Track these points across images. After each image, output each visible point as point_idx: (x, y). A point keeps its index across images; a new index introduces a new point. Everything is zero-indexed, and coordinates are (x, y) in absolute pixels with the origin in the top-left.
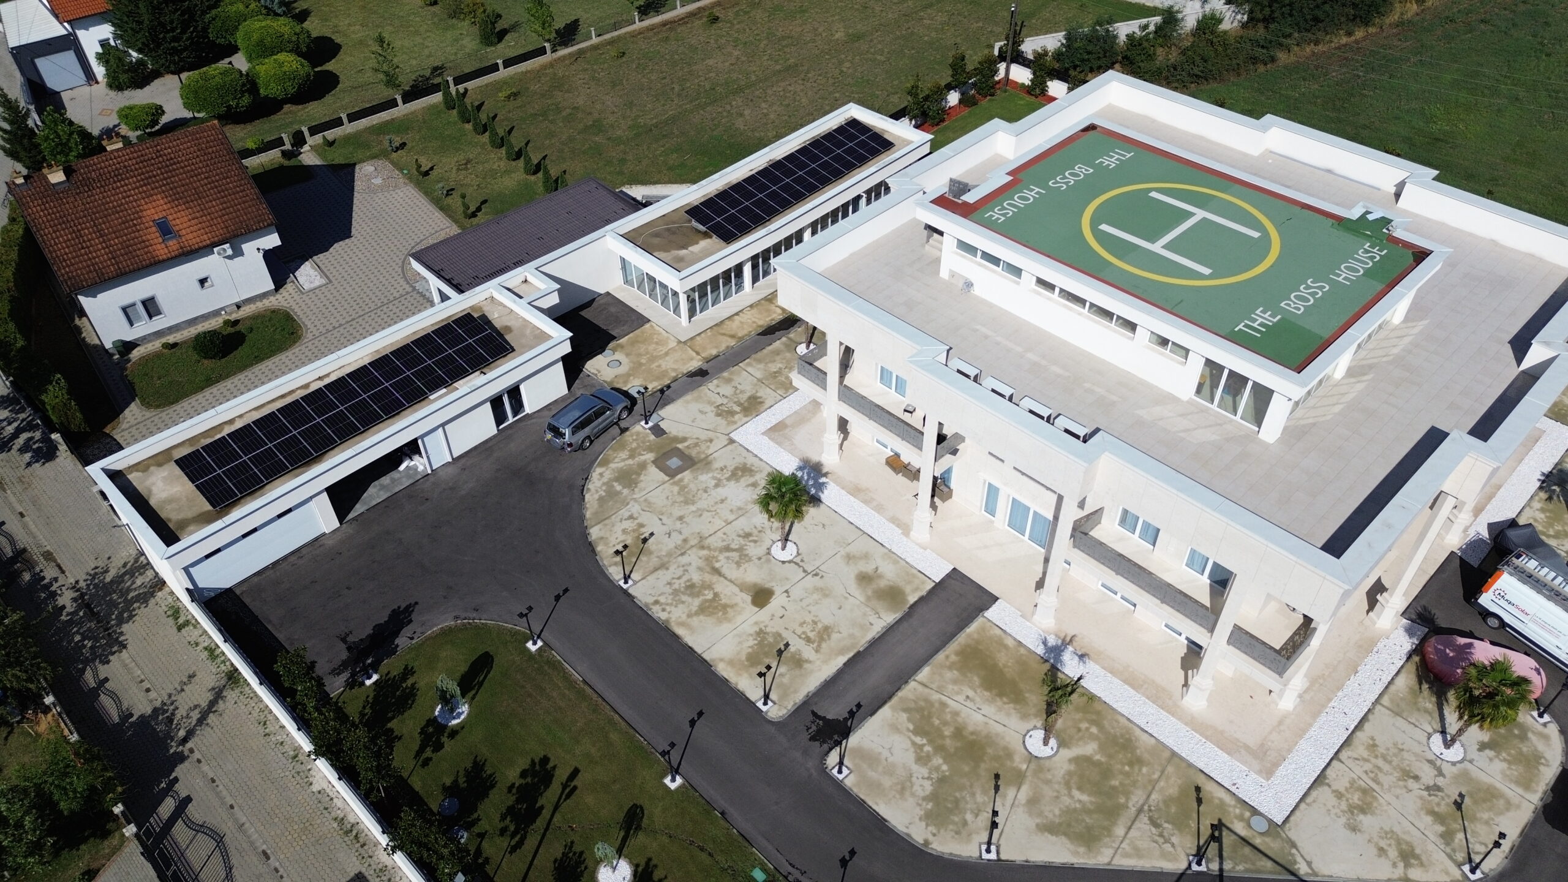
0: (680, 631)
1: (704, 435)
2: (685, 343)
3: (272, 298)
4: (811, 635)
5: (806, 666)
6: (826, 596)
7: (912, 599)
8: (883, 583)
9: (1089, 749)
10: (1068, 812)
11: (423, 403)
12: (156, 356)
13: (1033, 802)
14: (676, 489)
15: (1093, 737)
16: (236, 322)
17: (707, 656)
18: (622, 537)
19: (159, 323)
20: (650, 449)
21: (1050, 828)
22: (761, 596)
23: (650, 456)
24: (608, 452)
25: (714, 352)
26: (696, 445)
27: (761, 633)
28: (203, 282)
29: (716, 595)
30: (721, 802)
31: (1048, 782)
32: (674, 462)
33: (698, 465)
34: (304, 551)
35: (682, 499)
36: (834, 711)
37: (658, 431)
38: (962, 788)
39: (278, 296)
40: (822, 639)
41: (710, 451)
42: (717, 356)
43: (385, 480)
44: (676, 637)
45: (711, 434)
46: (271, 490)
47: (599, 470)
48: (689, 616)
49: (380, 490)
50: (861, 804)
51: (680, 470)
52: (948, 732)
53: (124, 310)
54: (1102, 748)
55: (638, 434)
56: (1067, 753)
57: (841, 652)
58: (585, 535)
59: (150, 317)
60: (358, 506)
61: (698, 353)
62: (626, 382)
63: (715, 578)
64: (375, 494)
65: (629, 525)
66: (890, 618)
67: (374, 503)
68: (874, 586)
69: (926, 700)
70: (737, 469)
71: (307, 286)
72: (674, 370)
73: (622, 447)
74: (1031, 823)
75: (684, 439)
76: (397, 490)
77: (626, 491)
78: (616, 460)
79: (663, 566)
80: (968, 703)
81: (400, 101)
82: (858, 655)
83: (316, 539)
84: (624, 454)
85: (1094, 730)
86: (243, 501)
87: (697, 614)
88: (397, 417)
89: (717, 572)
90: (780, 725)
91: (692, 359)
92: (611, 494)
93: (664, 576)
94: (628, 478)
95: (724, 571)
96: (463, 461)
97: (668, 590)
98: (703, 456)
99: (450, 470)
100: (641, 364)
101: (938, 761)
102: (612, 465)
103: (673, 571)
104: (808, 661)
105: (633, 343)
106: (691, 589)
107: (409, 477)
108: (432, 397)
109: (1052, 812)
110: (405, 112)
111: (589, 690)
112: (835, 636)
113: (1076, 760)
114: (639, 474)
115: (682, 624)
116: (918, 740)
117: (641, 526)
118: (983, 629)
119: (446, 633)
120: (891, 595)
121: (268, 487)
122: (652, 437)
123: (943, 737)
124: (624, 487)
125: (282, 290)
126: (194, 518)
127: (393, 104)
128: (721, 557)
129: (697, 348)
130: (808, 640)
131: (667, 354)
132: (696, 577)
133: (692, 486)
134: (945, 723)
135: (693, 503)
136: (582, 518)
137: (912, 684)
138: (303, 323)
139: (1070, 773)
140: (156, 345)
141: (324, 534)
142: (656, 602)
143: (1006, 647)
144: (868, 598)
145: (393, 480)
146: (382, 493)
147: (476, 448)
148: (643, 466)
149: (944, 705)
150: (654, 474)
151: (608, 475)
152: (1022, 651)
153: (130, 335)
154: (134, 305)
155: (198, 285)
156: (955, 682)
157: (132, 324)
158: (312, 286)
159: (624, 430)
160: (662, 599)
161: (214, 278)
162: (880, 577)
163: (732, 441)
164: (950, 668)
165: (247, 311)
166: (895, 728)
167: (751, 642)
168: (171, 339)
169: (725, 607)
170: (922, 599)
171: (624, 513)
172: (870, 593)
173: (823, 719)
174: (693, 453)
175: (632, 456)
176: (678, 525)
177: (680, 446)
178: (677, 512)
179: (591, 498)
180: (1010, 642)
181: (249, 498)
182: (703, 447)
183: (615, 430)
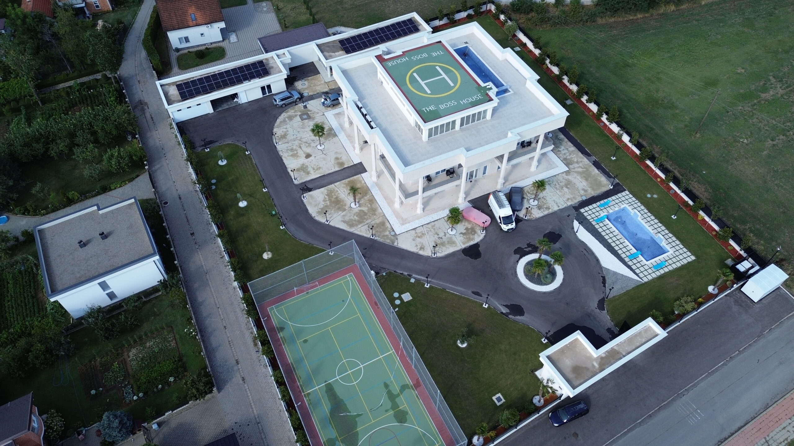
0: (283, 159)
2: (326, 83)
3: (221, 43)
4: (315, 168)
5: (310, 174)
6: (324, 160)
7: (345, 166)
8: (341, 161)
9: (365, 209)
10: (351, 220)
11: (241, 84)
12: (186, 54)
13: (344, 216)
15: (368, 207)
16: (209, 49)
17: (287, 166)
18: (281, 133)
19: (188, 45)
20: (300, 111)
21: (344, 222)
22: (308, 156)
24: (289, 110)
25: (333, 87)
27: (303, 164)
28: (202, 34)
29: (297, 153)
30: (274, 197)
31: (350, 213)
32: (305, 117)
33: (311, 119)
34: (204, 116)
35: (302, 127)
36: (310, 186)
37: (305, 107)
38: (329, 209)
39: (223, 43)
40: (317, 170)
41: (316, 116)
42: (334, 89)
43: (229, 103)
44: (282, 160)
47: (284, 114)
48: (288, 156)
49: (227, 105)
50: (305, 206)
51: (306, 119)
52: (334, 197)
53: (179, 39)
54: (368, 210)
55: (300, 106)
56: (359, 208)
57: (320, 174)
58: (272, 130)
59: (186, 42)
60: (220, 108)
61: (328, 87)
62: (304, 91)
63: (299, 149)
64: (225, 106)
65: (285, 130)
66: (337, 169)
67: (224, 108)
68: (338, 161)
69: (334, 189)
71: (232, 41)
72: (319, 90)
73: (293, 109)
74: (341, 219)
75: (311, 111)
76: (231, 106)
78: (290, 112)
79: (288, 143)
80: (344, 193)
82: (324, 175)
83: (207, 114)
84: (293, 111)
85: (369, 206)
87: (290, 156)
88: (233, 86)
89: (300, 147)
90: (296, 185)
91: (326, 88)
92: (284, 121)
93: (287, 145)
94: (291, 118)
95: (303, 148)
96: (252, 103)
97: (286, 148)
98: (313, 117)
99: (246, 104)
100: (311, 86)
101: (328, 202)
102: (288, 113)
103: (290, 144)
104: (311, 174)
105: (311, 79)
106: (292, 150)
107: (235, 103)
108: (244, 82)
109: (347, 218)
111: (255, 166)
112: (321, 170)
113: (360, 210)
115: (285, 157)
116: (326, 197)
117: (288, 131)
118: (358, 178)
119: (228, 144)
120: (342, 164)
121: (196, 97)
122: (303, 108)
123: (332, 198)
124: (288, 120)
125: (225, 41)
126: (176, 100)
128: (304, 144)
129: (329, 85)
130: (314, 169)
131: (319, 85)
132: (294, 147)
133: (306, 124)
134: (335, 195)
135: (304, 129)
136: (274, 125)
137: (333, 185)
138: (227, 52)
139: (357, 213)
140: (186, 51)
141: (210, 113)
142: (282, 151)
143: (361, 183)
144: (335, 163)
145: (231, 103)
147: (255, 100)
148: (296, 116)
149: (337, 191)
150: (298, 118)
151: (286, 116)
152: (365, 185)
153: (180, 46)
154: (182, 38)
155: (200, 35)
156: (343, 187)
157: (181, 43)
159: (296, 105)
160: (283, 150)
161: (205, 34)
162: (341, 159)
163: (324, 115)
164: (344, 184)
165: (214, 45)
166: (322, 193)
167: (300, 166)
168: (191, 50)
169: (298, 156)
170: (348, 167)
171: (285, 127)
172: (336, 162)
173: (307, 187)
174: (311, 115)
176: (297, 133)
177: (309, 113)
178: (299, 130)
179: (278, 121)
180: (363, 182)
181: (190, 98)
182: (315, 114)
183: (294, 104)
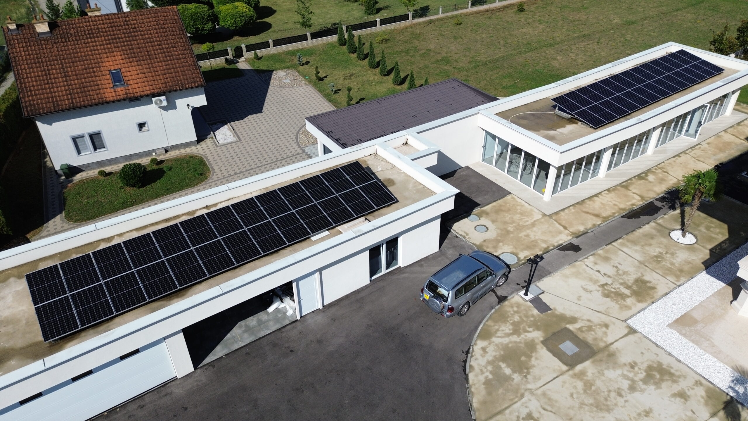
1: (596, 318)
2: (550, 216)
3: (193, 148)
11: (304, 244)
12: (93, 180)
14: (580, 385)
16: (162, 162)
19: (101, 155)
20: (536, 326)
23: (537, 335)
25: (582, 229)
26: (590, 329)
28: (141, 126)
32: (569, 348)
33: (600, 356)
34: (147, 399)
35: (591, 401)
37: (537, 302)
39: (198, 146)
41: (610, 339)
42: (585, 233)
43: (252, 321)
45: (604, 319)
46: (121, 325)
47: (480, 344)
49: (245, 331)
51: (578, 359)
53: (74, 140)
55: (518, 305)
59: (95, 149)
60: (218, 348)
61: (565, 228)
62: (495, 247)
64: (239, 336)
67: (236, 347)
70: (650, 368)
71: (221, 142)
72: (545, 241)
73: (503, 318)
75: (574, 320)
76: (262, 334)
77: (517, 377)
78: (499, 334)
81: (309, 37)
83: (165, 385)
84: (507, 328)
86: (83, 334)
88: (275, 255)
91: (560, 233)
92: (500, 378)
94: (517, 359)
96: (333, 310)
98: (602, 345)
99: (319, 318)
100: (508, 232)
102: (496, 340)
105: (498, 211)
107: (277, 320)
108: (313, 238)
110: (311, 45)
114: (530, 357)
121: (117, 320)
122: (535, 312)
124: (514, 372)
125: (202, 143)
126: (22, 349)
127: (304, 38)
129: (564, 223)
131: (533, 225)
133: (600, 384)
135: (608, 410)
138: (212, 168)
140: (93, 173)
141: (175, 379)
145: (260, 322)
146: (246, 335)
147: (347, 297)
148: (531, 346)
150: (548, 359)
151: (492, 353)
153: (76, 161)
154: (82, 136)
155: (137, 128)
157: (79, 152)
158: (226, 142)
159: (502, 299)
161: (150, 125)
163: (632, 331)
165: (172, 154)
171: (520, 408)
174: (589, 338)
175: (516, 331)
177: (571, 327)
179: (476, 380)
181: (91, 331)
182: (600, 332)
183: (492, 298)
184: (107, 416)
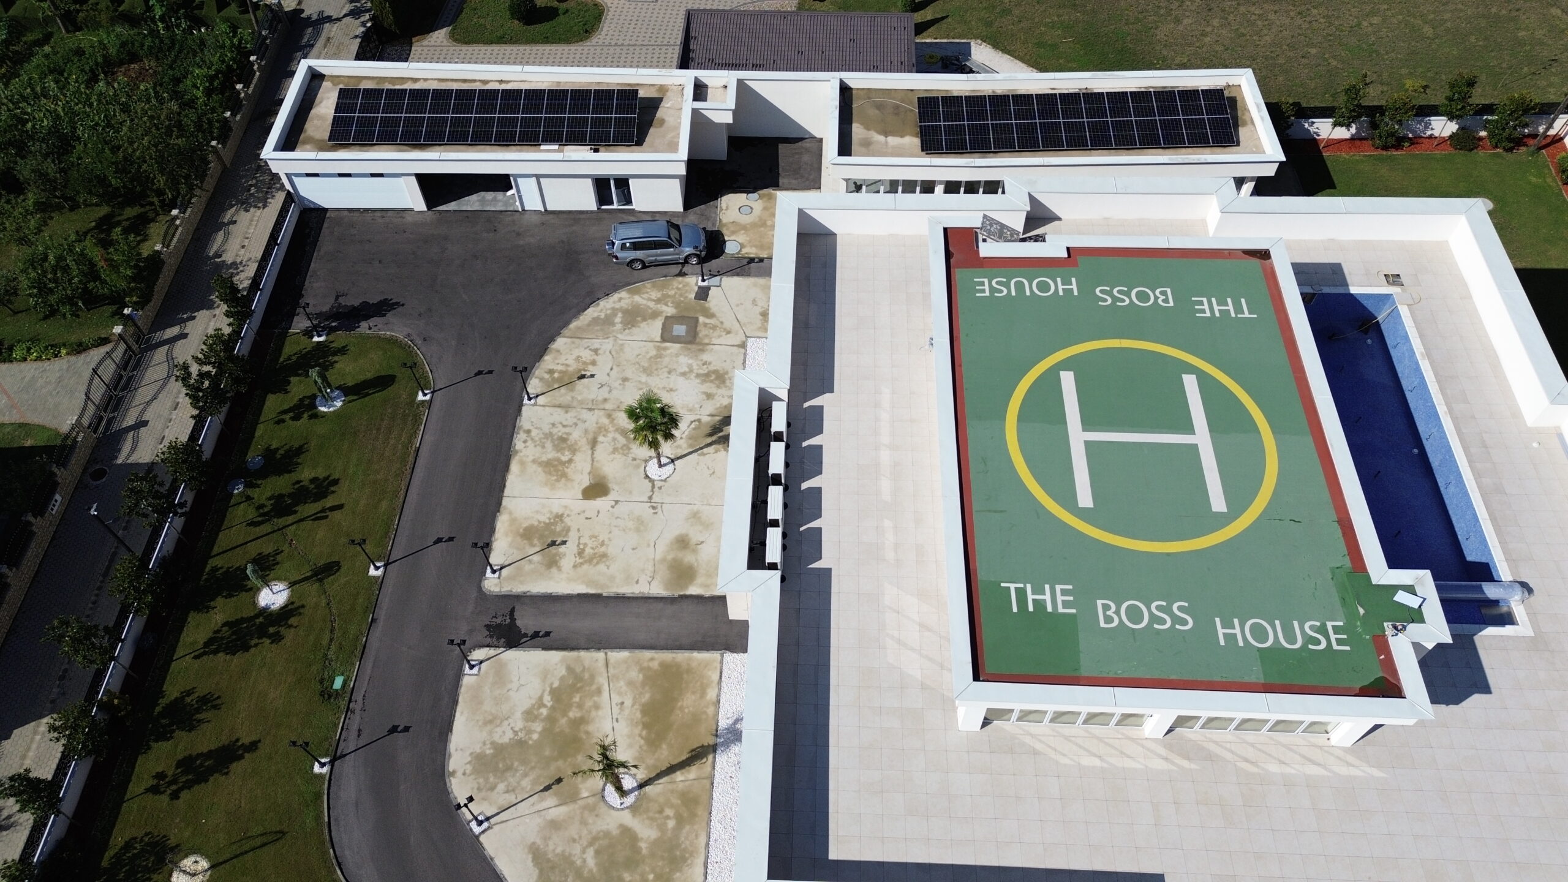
0: (514, 467)
1: (730, 324)
4: (588, 551)
5: (554, 570)
6: (638, 530)
7: (693, 590)
8: (688, 558)
9: (646, 833)
10: (567, 859)
11: (533, 148)
13: (555, 825)
15: (662, 828)
17: (505, 502)
18: (571, 361)
20: (677, 305)
21: (537, 855)
22: (597, 489)
23: (670, 310)
24: (648, 284)
26: (714, 328)
27: (559, 517)
29: (570, 461)
30: (382, 613)
31: (584, 823)
32: (680, 330)
33: (693, 347)
34: (390, 214)
35: (646, 365)
36: (526, 622)
37: (703, 294)
38: (524, 762)
40: (590, 561)
41: (714, 341)
43: (489, 195)
44: (506, 468)
45: (735, 327)
46: (376, 151)
47: (623, 294)
48: (534, 461)
49: (479, 201)
50: (455, 702)
51: (676, 340)
52: (574, 714)
54: (656, 843)
55: (687, 284)
56: (627, 818)
57: (588, 583)
58: (552, 339)
60: (453, 203)
62: (733, 233)
63: (586, 448)
64: (472, 202)
65: (587, 355)
66: (657, 589)
67: (464, 208)
68: (680, 555)
69: (592, 677)
70: (716, 372)
73: (662, 288)
74: (533, 837)
75: (712, 316)
76: (488, 208)
77: (619, 326)
78: (645, 296)
79: (566, 408)
80: (616, 710)
82: (597, 597)
84: (655, 294)
86: (353, 147)
87: (540, 464)
88: (505, 148)
89: (594, 443)
90: (482, 595)
93: (558, 415)
95: (599, 448)
96: (551, 216)
97: (546, 428)
98: (706, 341)
99: (535, 219)
100: (764, 224)
101: (538, 727)
103: (569, 418)
104: (559, 569)
106: (561, 442)
107: (506, 203)
108: (542, 147)
111: (411, 459)
112: (602, 567)
114: (644, 319)
115: (522, 463)
116: (547, 700)
120: (683, 572)
121: (376, 147)
122: (693, 296)
123: (565, 714)
124: (621, 323)
128: (611, 435)
130: (581, 553)
132: (576, 435)
133: (666, 360)
134: (580, 706)
135: (649, 375)
137: (600, 655)
138: (603, 27)
141: (411, 210)
142: (528, 432)
144: (663, 560)
145: (495, 199)
146: (477, 203)
147: (570, 212)
148: (655, 315)
149: (599, 691)
150: (654, 328)
151: (624, 304)
156: (630, 683)
159: (681, 274)
162: (695, 551)
163: (743, 345)
166: (545, 674)
167: (544, 518)
169: (564, 475)
170: (699, 598)
171: (596, 344)
172: (670, 557)
173: (513, 619)
174: (702, 332)
175: (658, 301)
176: (616, 384)
177: (701, 319)
178: (629, 374)
180: (711, 694)
182: (716, 334)
183: (676, 269)
184: (362, 212)
